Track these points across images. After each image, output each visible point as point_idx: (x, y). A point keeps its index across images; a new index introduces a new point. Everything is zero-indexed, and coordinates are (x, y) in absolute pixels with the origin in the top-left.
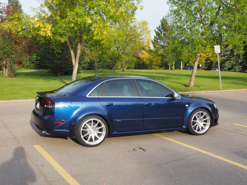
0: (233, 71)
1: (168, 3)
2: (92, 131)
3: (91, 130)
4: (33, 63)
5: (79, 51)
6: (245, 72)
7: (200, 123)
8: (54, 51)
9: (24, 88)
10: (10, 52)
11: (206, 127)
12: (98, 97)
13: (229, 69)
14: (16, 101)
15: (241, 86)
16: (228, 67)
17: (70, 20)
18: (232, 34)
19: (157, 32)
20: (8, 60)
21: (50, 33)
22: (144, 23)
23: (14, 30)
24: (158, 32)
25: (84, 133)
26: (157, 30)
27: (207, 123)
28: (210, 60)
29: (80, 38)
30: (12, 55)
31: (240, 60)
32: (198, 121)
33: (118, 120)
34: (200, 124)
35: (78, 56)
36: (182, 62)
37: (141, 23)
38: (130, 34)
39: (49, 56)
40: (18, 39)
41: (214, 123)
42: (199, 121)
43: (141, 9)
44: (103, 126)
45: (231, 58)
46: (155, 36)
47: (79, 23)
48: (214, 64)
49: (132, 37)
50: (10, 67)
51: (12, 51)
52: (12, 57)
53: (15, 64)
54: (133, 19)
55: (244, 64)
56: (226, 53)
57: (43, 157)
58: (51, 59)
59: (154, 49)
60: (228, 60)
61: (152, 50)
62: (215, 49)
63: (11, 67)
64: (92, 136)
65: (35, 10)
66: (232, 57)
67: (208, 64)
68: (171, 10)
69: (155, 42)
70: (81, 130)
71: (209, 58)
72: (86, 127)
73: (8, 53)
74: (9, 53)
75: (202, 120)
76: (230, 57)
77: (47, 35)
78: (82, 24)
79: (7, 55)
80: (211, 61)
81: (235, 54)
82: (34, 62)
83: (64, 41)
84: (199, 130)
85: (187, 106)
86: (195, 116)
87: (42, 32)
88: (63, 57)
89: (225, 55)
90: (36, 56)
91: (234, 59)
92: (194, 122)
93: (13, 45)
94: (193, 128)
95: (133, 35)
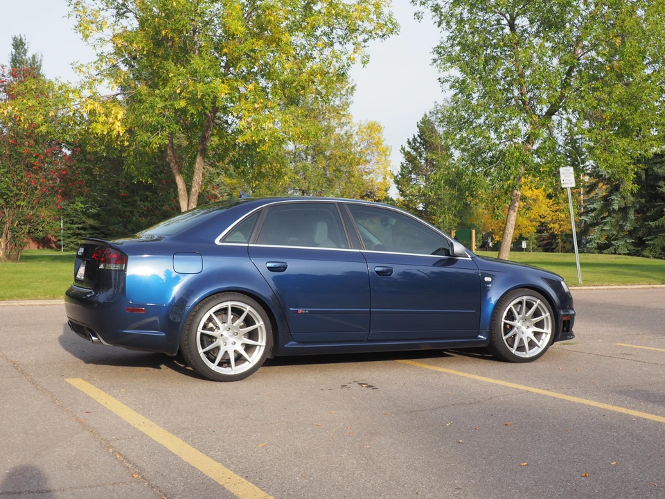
0: (612, 254)
1: (435, 61)
2: (230, 339)
3: (226, 334)
4: (75, 237)
5: (199, 176)
6: (643, 256)
7: (524, 328)
8: (132, 178)
9: (47, 277)
10: (12, 191)
11: (541, 341)
12: (247, 245)
13: (601, 249)
14: (24, 304)
15: (632, 278)
16: (598, 243)
17: (175, 92)
18: (604, 138)
19: (407, 154)
20: (7, 215)
21: (120, 128)
22: (374, 128)
23: (26, 120)
24: (409, 153)
25: (205, 343)
26: (408, 149)
27: (543, 328)
28: (551, 232)
29: (202, 142)
30: (18, 200)
31: (629, 225)
32: (517, 323)
33: (300, 311)
34: (524, 330)
35: (196, 189)
36: (474, 231)
37: (365, 128)
38: (336, 156)
39: (118, 204)
40: (36, 157)
41: (563, 331)
42: (523, 325)
43: (364, 63)
44: (260, 324)
45: (604, 218)
46: (403, 166)
47: (199, 97)
48: (559, 240)
49: (341, 162)
50: (12, 232)
51: (20, 190)
52: (19, 206)
53: (25, 224)
54: (344, 115)
55: (640, 234)
56: (592, 206)
57: (89, 398)
58: (124, 212)
59: (402, 199)
60: (597, 224)
61: (394, 201)
62: (562, 177)
63: (15, 233)
64: (229, 352)
65: (84, 69)
66: (608, 216)
67: (545, 242)
68: (442, 80)
69: (402, 181)
70: (197, 331)
71: (546, 226)
72: (212, 326)
73: (7, 194)
74: (11, 195)
75: (530, 322)
76: (602, 216)
77: (115, 133)
78: (207, 97)
79: (6, 199)
80: (553, 233)
81: (616, 207)
82: (78, 231)
83: (159, 144)
84: (521, 348)
85: (487, 279)
86: (510, 310)
87: (99, 126)
88: (157, 207)
89: (589, 211)
90: (82, 202)
91: (614, 220)
92: (508, 326)
93: (21, 174)
94: (505, 341)
95: (345, 158)
